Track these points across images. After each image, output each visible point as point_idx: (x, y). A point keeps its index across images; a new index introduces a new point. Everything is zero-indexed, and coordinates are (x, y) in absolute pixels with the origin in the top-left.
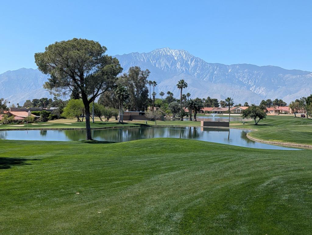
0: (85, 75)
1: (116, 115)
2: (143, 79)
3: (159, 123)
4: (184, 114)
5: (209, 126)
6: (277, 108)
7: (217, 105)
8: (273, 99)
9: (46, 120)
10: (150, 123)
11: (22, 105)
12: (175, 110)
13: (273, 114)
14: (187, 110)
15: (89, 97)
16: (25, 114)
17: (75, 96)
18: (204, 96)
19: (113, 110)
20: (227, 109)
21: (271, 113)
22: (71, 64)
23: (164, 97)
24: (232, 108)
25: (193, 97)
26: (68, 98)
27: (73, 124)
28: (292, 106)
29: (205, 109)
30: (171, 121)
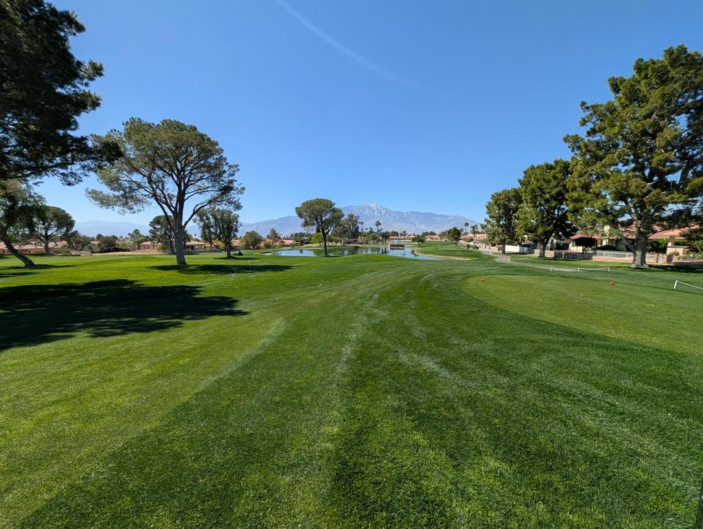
0: (323, 219)
1: (341, 242)
2: (356, 221)
3: (365, 245)
4: (379, 240)
5: (394, 247)
6: (432, 236)
7: (397, 235)
8: (429, 232)
9: (302, 245)
10: (360, 246)
11: (289, 236)
12: (374, 238)
13: (429, 240)
14: (381, 238)
15: (326, 231)
16: (291, 242)
17: (318, 231)
18: (390, 230)
19: (339, 239)
20: (403, 237)
21: (428, 239)
22: (316, 213)
23: (368, 231)
24: (406, 237)
25: (384, 231)
26: (314, 232)
27: (317, 247)
28: (440, 235)
29: (391, 237)
30: (372, 244)
